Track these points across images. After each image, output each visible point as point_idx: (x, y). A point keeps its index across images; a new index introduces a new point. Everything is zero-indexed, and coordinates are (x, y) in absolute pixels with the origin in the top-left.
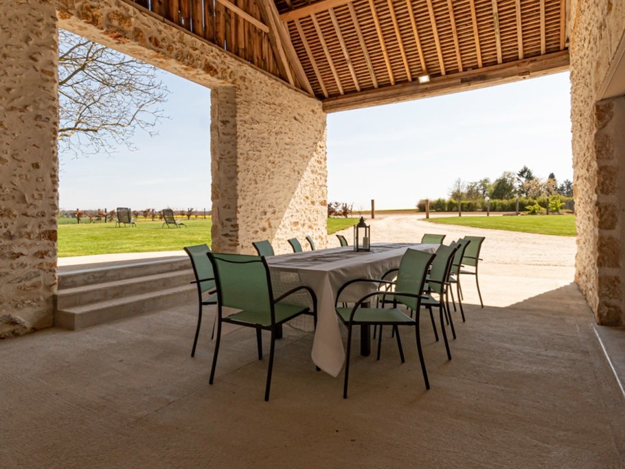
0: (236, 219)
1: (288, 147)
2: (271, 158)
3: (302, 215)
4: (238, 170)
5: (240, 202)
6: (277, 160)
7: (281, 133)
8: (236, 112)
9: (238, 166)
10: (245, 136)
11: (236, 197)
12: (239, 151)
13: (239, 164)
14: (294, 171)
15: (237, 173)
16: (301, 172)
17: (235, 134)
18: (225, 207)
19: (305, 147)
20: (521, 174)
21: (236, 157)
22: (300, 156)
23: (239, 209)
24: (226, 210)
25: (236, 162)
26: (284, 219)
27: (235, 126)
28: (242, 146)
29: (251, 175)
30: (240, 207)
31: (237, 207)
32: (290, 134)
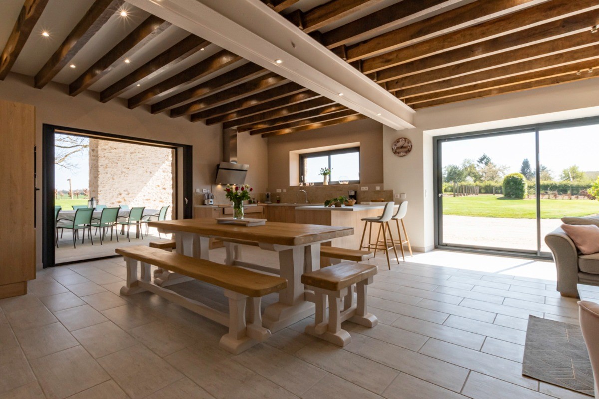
0: (97, 197)
1: (141, 159)
2: (127, 166)
3: (153, 195)
4: (99, 173)
5: (100, 189)
6: (131, 167)
7: (135, 152)
8: (98, 145)
9: (99, 171)
10: (105, 156)
11: (98, 186)
12: (100, 164)
13: (99, 170)
14: (147, 172)
15: (98, 175)
16: (153, 172)
17: (97, 156)
18: (93, 191)
19: (157, 158)
20: (481, 160)
21: (98, 167)
22: (152, 163)
23: (99, 192)
24: (94, 192)
25: (98, 169)
26: (137, 197)
27: (97, 152)
28: (102, 161)
29: (109, 175)
30: (101, 191)
31: (98, 191)
32: (143, 152)
